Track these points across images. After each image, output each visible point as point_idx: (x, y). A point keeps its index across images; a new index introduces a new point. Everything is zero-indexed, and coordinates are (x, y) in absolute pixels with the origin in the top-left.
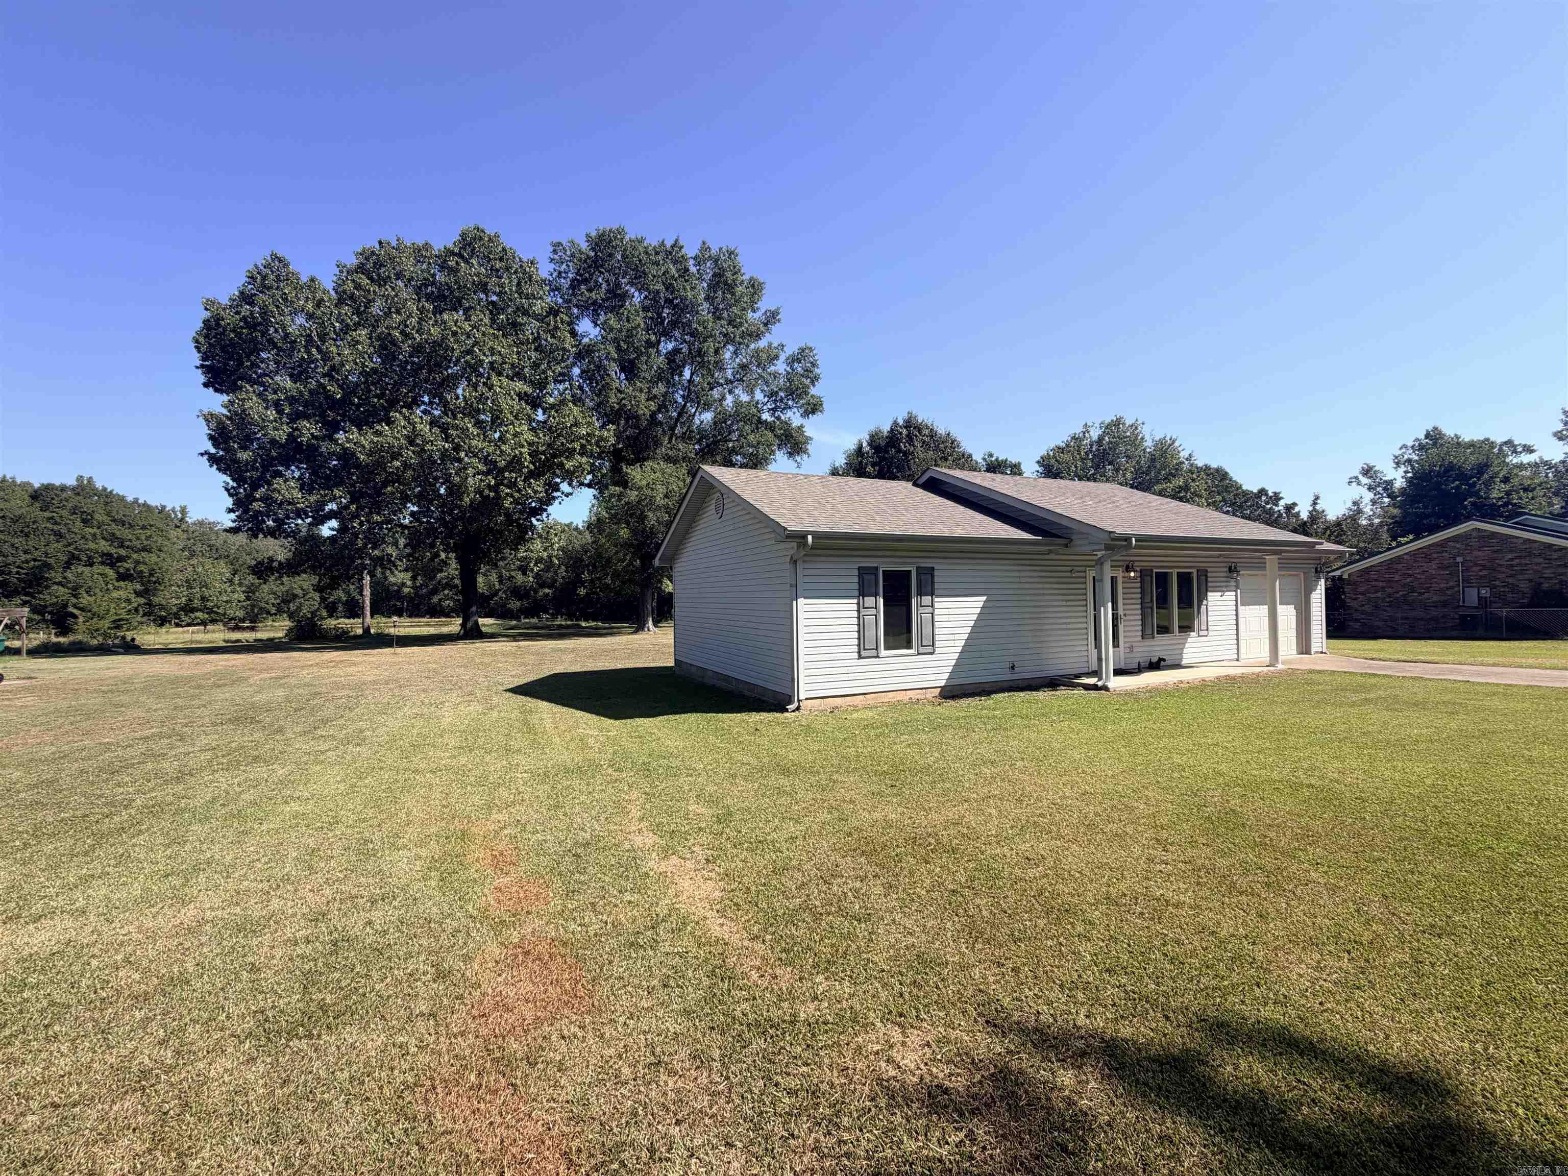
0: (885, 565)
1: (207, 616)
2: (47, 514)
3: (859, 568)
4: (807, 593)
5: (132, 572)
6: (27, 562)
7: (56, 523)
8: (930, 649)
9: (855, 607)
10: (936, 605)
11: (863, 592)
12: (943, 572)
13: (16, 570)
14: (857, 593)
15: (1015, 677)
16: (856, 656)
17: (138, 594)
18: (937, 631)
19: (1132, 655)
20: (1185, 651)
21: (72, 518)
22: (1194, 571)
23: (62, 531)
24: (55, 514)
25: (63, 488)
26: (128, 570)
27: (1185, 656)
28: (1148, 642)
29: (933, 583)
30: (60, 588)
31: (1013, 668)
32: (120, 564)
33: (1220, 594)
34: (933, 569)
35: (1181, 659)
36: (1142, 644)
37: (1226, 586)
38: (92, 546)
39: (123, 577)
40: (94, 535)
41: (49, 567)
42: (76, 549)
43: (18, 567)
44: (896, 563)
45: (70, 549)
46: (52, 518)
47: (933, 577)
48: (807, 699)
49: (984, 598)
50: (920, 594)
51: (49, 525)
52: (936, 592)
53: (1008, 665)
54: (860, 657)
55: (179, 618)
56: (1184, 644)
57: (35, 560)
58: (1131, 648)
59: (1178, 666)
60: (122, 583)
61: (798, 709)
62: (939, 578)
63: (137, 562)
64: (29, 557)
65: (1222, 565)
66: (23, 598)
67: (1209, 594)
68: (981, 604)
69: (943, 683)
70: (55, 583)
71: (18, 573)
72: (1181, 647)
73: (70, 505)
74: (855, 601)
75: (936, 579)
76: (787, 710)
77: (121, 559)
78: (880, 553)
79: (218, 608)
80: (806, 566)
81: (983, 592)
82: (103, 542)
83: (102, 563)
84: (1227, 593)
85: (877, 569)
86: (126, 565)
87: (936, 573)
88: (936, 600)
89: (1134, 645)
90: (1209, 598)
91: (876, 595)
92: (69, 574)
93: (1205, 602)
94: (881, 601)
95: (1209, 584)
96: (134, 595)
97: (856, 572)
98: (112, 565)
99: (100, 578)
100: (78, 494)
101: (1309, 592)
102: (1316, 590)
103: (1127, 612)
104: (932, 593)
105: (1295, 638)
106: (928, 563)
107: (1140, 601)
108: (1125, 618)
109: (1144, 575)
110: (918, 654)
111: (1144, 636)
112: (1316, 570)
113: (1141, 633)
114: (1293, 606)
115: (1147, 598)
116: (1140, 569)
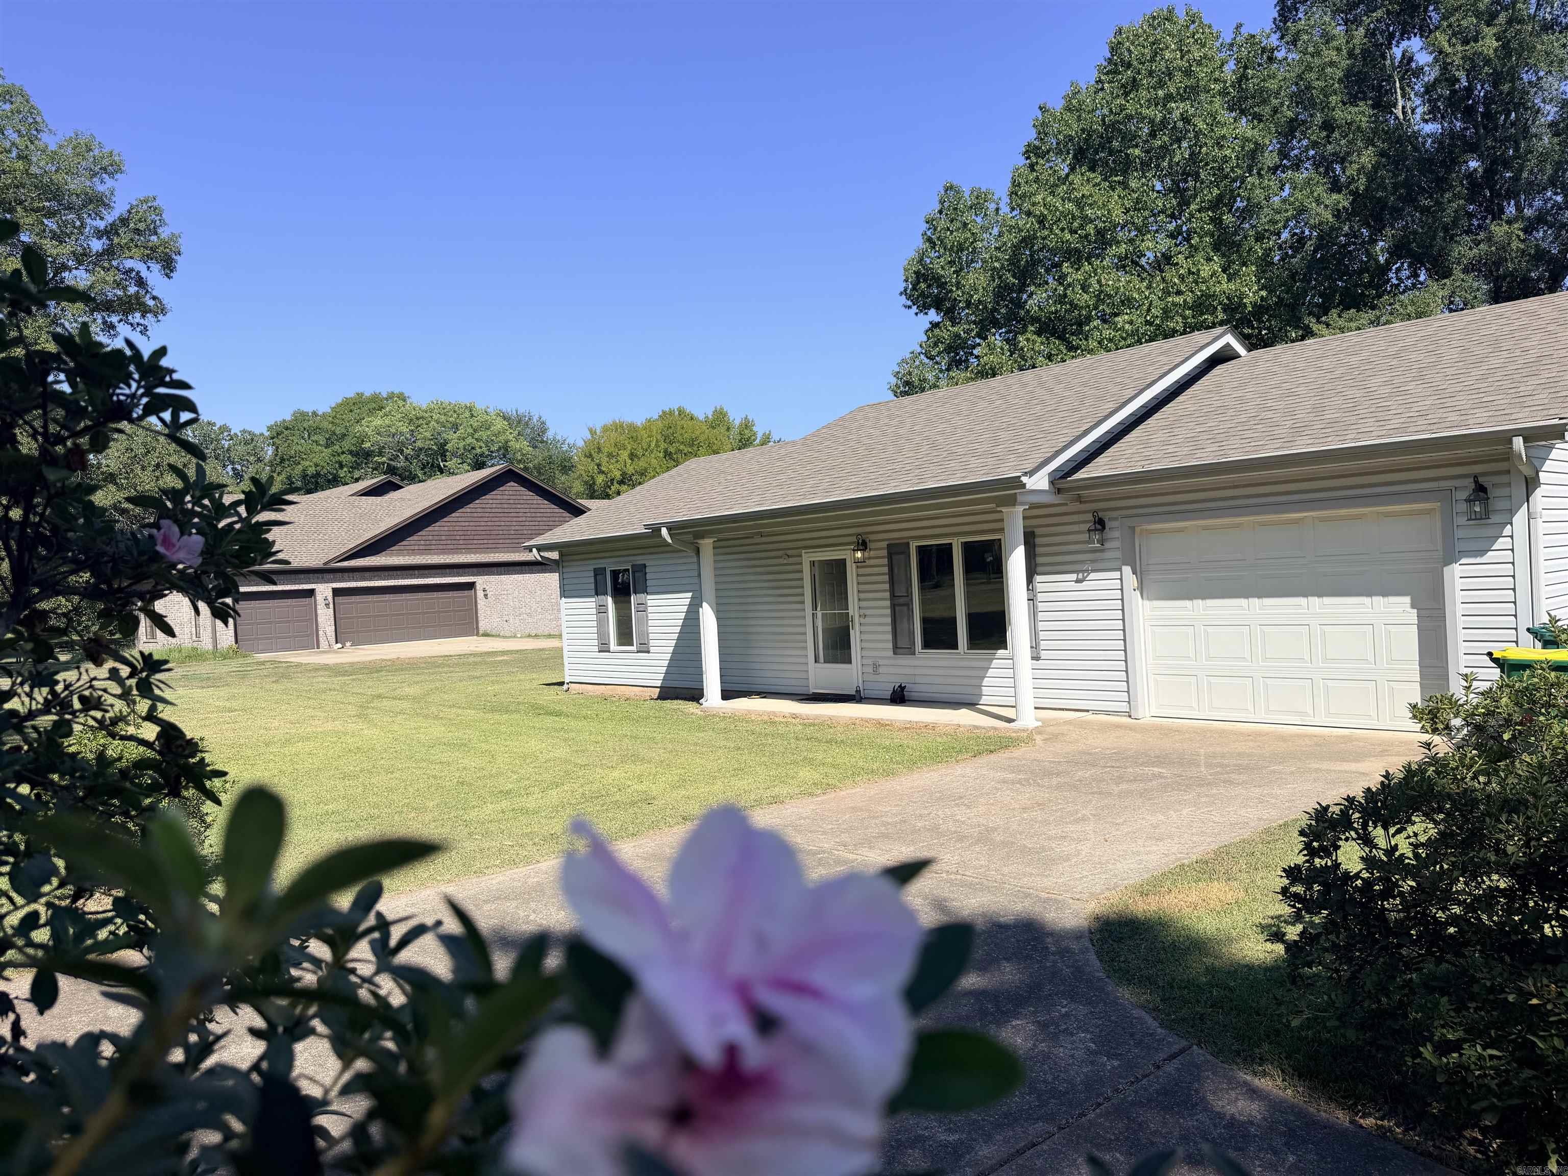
0: (611, 565)
3: (595, 570)
4: (567, 594)
8: (646, 648)
9: (594, 605)
10: (650, 603)
11: (596, 592)
12: (655, 568)
14: (593, 593)
18: (650, 629)
19: (877, 678)
20: (986, 682)
27: (985, 690)
28: (907, 660)
29: (647, 580)
33: (1074, 577)
34: (645, 566)
35: (980, 695)
36: (892, 662)
37: (1093, 561)
44: (619, 562)
47: (646, 573)
48: (571, 682)
49: (689, 595)
50: (636, 591)
52: (649, 590)
54: (599, 650)
56: (984, 669)
58: (876, 667)
59: (966, 705)
61: (568, 689)
62: (651, 575)
65: (1075, 518)
67: (1038, 578)
68: (687, 601)
69: (660, 683)
72: (980, 673)
75: (648, 577)
78: (607, 554)
80: (565, 570)
81: (688, 588)
84: (1093, 576)
85: (606, 569)
87: (648, 570)
88: (648, 597)
89: (880, 661)
90: (1039, 587)
91: (605, 593)
94: (610, 599)
95: (1039, 560)
97: (592, 574)
101: (1451, 558)
102: (1482, 552)
103: (868, 612)
104: (645, 591)
105: (1417, 686)
106: (639, 560)
107: (887, 595)
108: (862, 620)
109: (896, 551)
110: (638, 652)
111: (896, 649)
112: (1480, 491)
113: (890, 645)
114: (1407, 600)
115: (900, 591)
116: (884, 544)
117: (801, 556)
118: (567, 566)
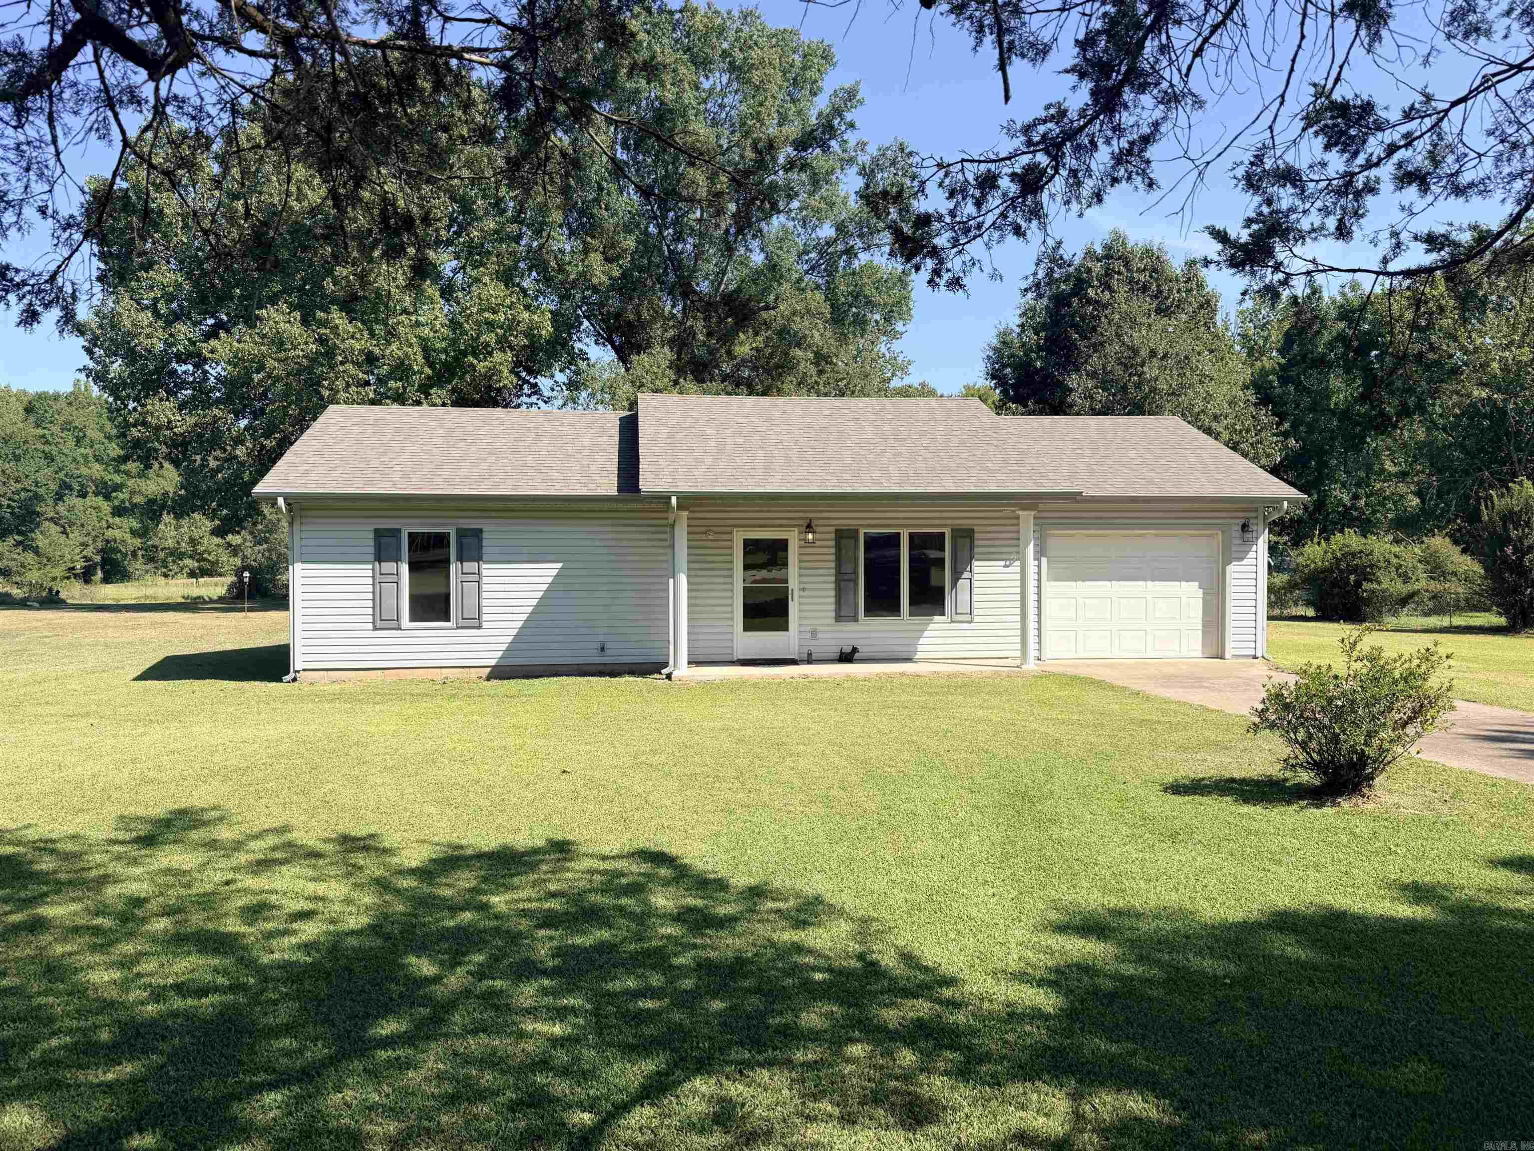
0: (412, 526)
1: (196, 564)
2: (40, 431)
3: (376, 531)
4: (304, 557)
5: (127, 504)
6: (17, 492)
7: (47, 442)
8: (475, 623)
9: (370, 573)
10: (485, 573)
11: (379, 557)
12: (495, 534)
13: (6, 502)
14: (372, 558)
15: (606, 660)
16: (370, 626)
17: (134, 533)
18: (484, 603)
19: (814, 643)
20: (921, 640)
21: (63, 435)
22: (947, 531)
23: (54, 453)
24: (46, 432)
25: (56, 397)
26: (123, 501)
27: (920, 648)
28: (850, 627)
29: (480, 547)
30: (52, 525)
31: (603, 649)
32: (114, 494)
33: (1002, 563)
34: (480, 530)
35: (916, 652)
36: (835, 628)
37: (1017, 553)
38: (84, 471)
39: (119, 511)
40: (86, 457)
41: (37, 497)
42: (66, 476)
43: (9, 499)
44: (428, 524)
45: (61, 475)
46: (43, 436)
47: (480, 540)
48: (304, 670)
49: (560, 565)
50: (461, 559)
51: (40, 446)
52: (485, 557)
53: (597, 646)
54: (375, 629)
55: (166, 567)
56: (923, 631)
57: (24, 489)
58: (814, 634)
59: (909, 660)
60: (117, 520)
61: (294, 680)
62: (490, 541)
63: (133, 493)
64: (19, 486)
65: (1006, 522)
66: (16, 537)
67: (975, 563)
68: (555, 572)
69: (493, 662)
70: (47, 519)
71: (9, 506)
72: (917, 634)
73: (61, 419)
74: (370, 567)
75: (485, 543)
76: (281, 681)
77: (117, 488)
79: (209, 554)
80: (303, 528)
81: (557, 558)
82: (97, 466)
83: (96, 494)
84: (1017, 563)
85: (399, 531)
86: (121, 496)
87: (485, 535)
88: (484, 566)
89: (820, 628)
90: (976, 570)
91: (397, 560)
92: (61, 508)
93: (966, 575)
94: (405, 568)
95: (976, 550)
96: (129, 535)
97: (372, 535)
98: (107, 497)
99: (93, 512)
100: (70, 404)
101: (1227, 562)
102: (1242, 559)
103: (807, 586)
104: (479, 559)
105: (1200, 632)
106: (474, 524)
107: (833, 571)
108: (802, 593)
109: (844, 537)
110: (458, 628)
111: (839, 618)
112: (1245, 527)
113: (833, 614)
114: (1197, 584)
115: (847, 568)
116: (832, 529)
117: (731, 533)
118: (306, 524)
